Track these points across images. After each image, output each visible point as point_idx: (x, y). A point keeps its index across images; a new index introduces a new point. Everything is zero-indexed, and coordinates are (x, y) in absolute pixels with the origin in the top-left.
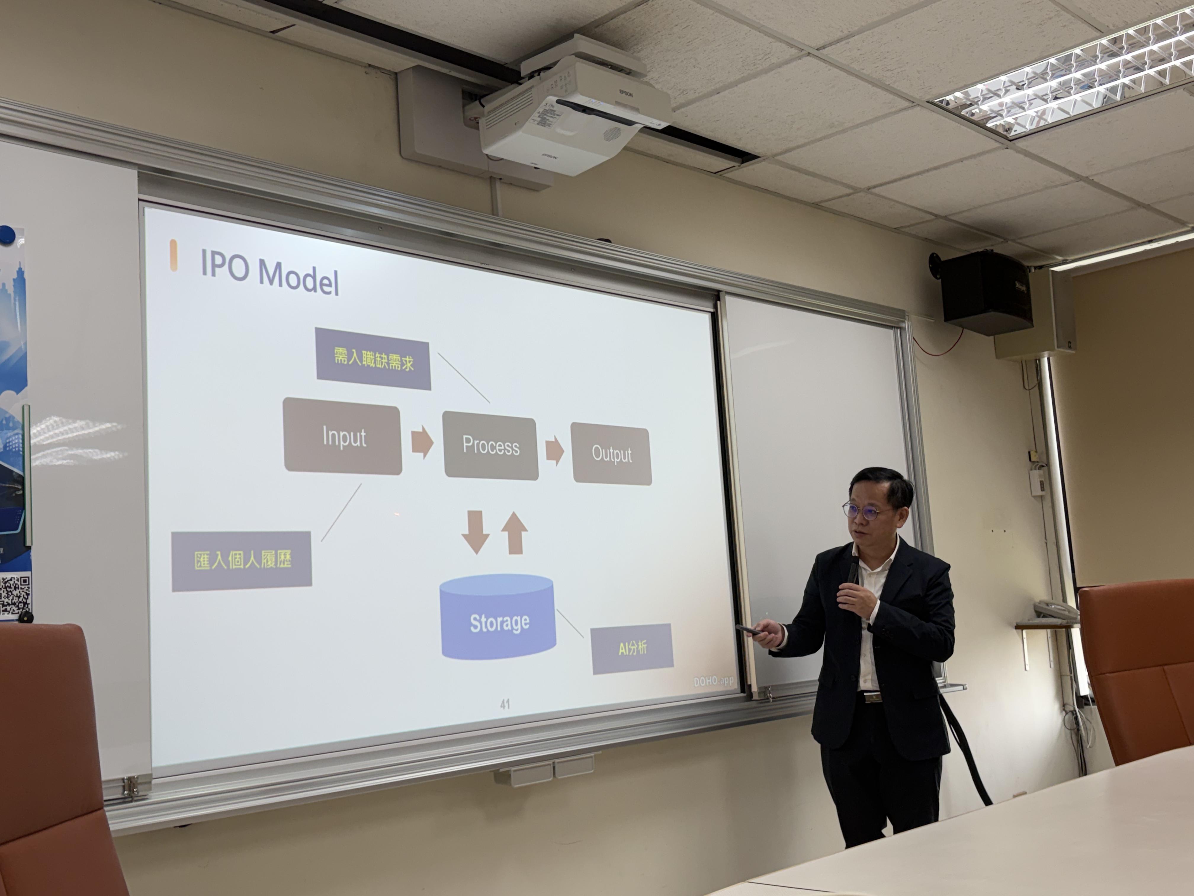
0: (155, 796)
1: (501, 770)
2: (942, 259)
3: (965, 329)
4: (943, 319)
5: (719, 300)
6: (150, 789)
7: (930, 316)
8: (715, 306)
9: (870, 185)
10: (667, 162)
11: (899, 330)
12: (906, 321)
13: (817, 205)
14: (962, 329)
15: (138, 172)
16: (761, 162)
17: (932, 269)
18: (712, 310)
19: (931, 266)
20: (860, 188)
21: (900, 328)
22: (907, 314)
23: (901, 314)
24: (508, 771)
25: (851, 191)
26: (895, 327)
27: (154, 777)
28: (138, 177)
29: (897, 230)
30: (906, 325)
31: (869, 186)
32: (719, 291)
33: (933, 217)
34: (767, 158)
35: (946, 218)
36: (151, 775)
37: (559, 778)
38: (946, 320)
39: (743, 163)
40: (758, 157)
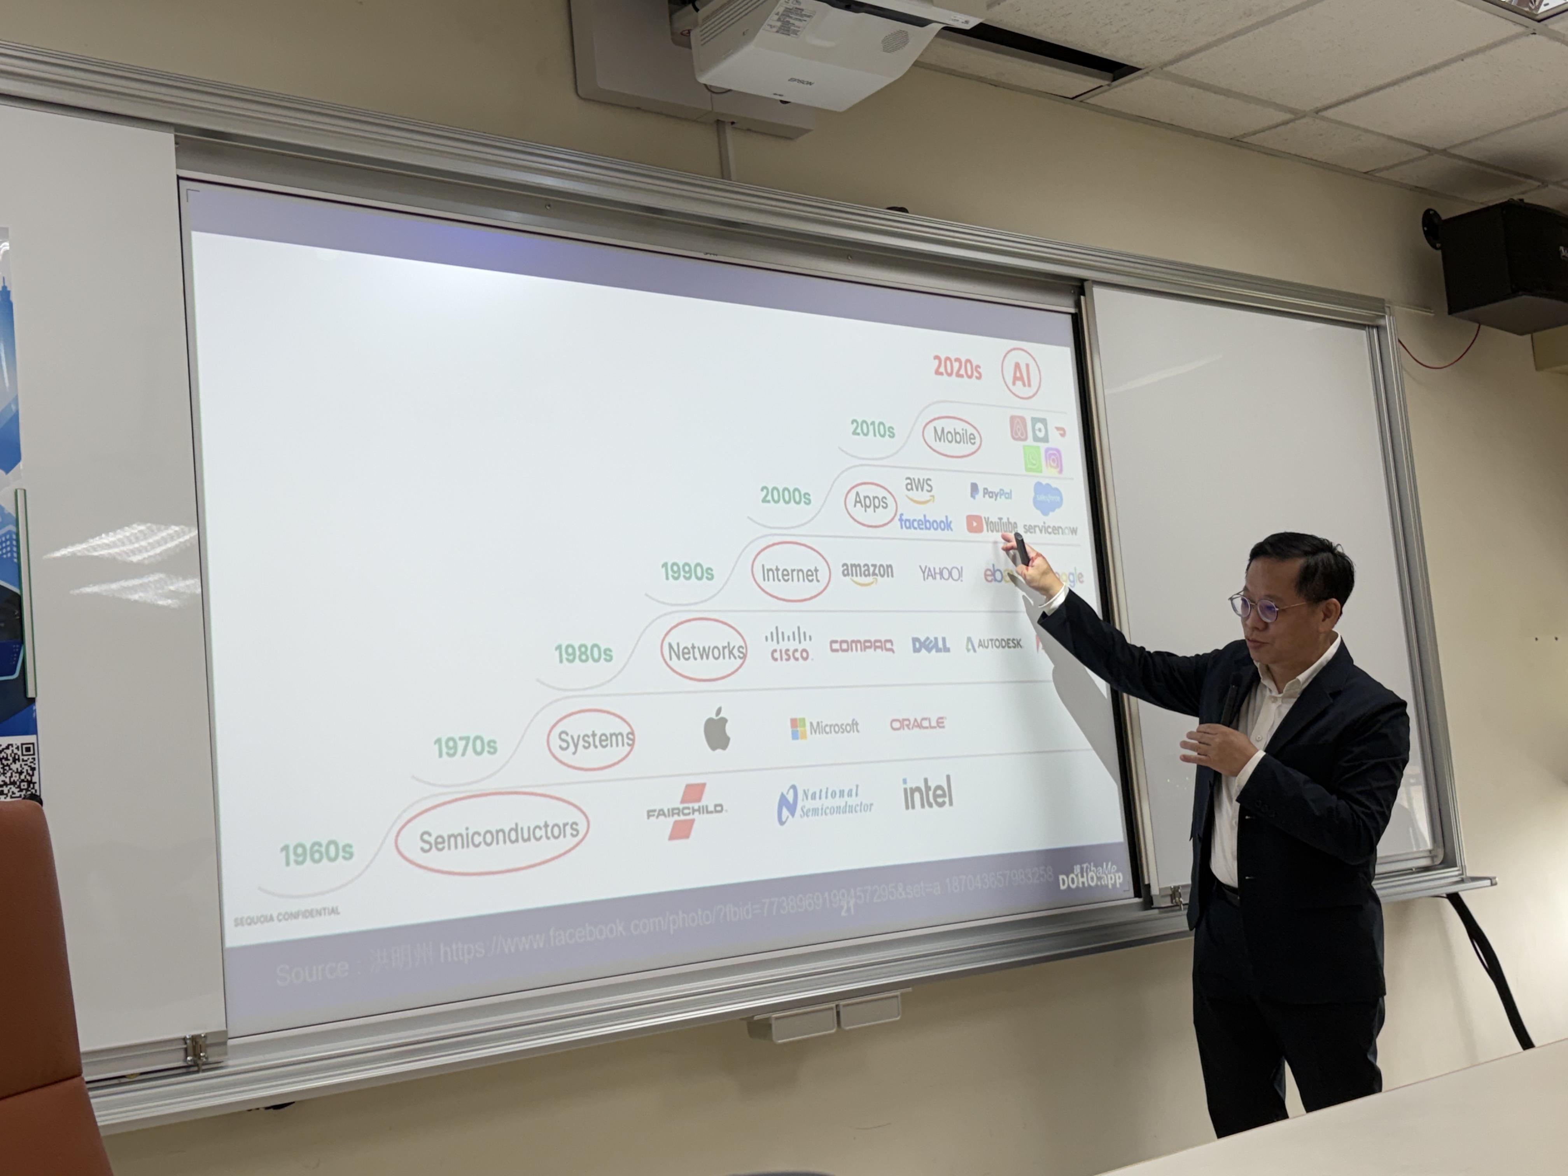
0: (234, 1063)
1: (756, 1018)
2: (1444, 217)
3: (1482, 327)
4: (1446, 309)
5: (1084, 295)
6: (226, 1054)
7: (1426, 307)
8: (1078, 305)
9: (1319, 105)
10: (996, 85)
11: (1375, 331)
12: (1387, 316)
13: (1237, 142)
14: (1477, 325)
15: (176, 136)
16: (1141, 77)
17: (1426, 234)
18: (1072, 310)
19: (1426, 229)
20: (1305, 111)
21: (1378, 327)
22: (1387, 305)
23: (1379, 306)
24: (768, 1019)
26: (1369, 326)
27: (230, 1036)
28: (176, 143)
29: (1368, 175)
30: (1386, 322)
31: (1317, 107)
32: (1082, 281)
33: (1426, 152)
34: (1151, 71)
35: (1444, 152)
36: (225, 1032)
37: (848, 1028)
38: (1453, 310)
39: (1114, 80)
40: (1139, 69)
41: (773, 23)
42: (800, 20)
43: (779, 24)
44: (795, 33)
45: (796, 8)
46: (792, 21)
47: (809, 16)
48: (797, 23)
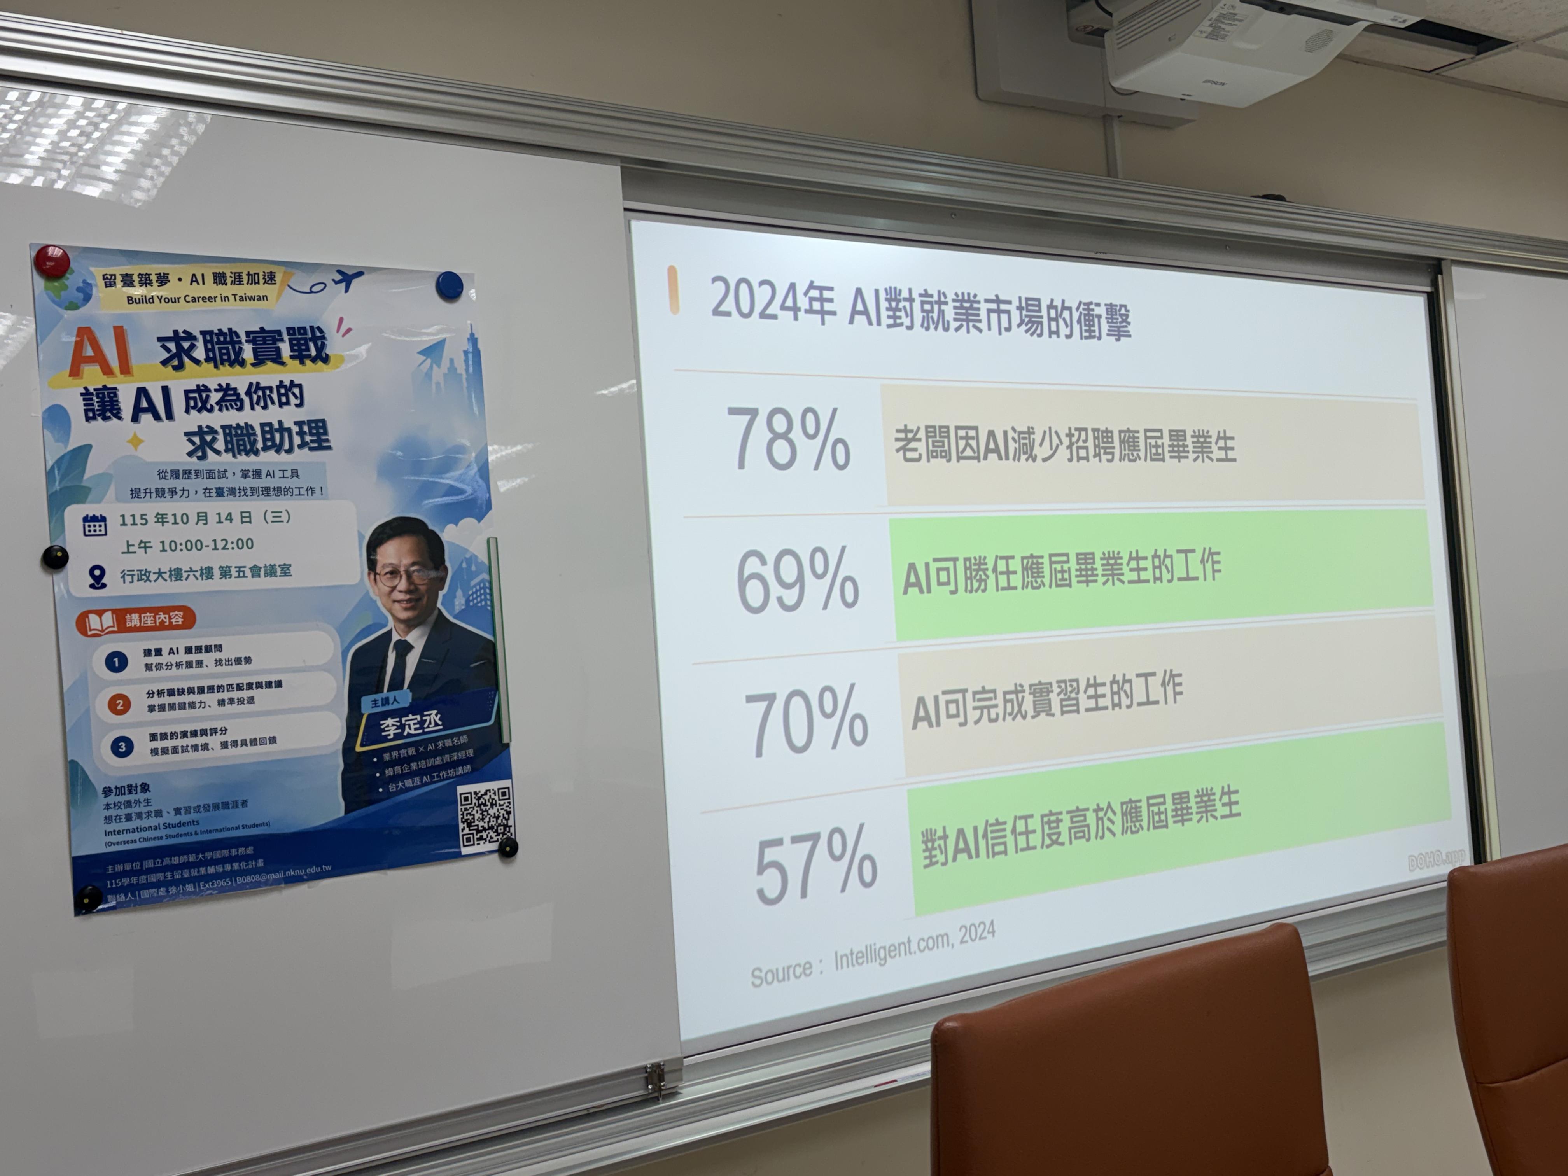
0: (691, 1091)
5: (1441, 274)
6: (680, 1084)
8: (1435, 284)
15: (622, 167)
16: (1511, 50)
18: (1428, 289)
27: (685, 1056)
28: (622, 175)
32: (1440, 260)
34: (1522, 44)
36: (681, 1055)
39: (1479, 53)
40: (1510, 43)
41: (1203, 29)
42: (1231, 25)
43: (1210, 29)
44: (1223, 37)
45: (1231, 13)
46: (1223, 26)
47: (1240, 21)
48: (1227, 28)
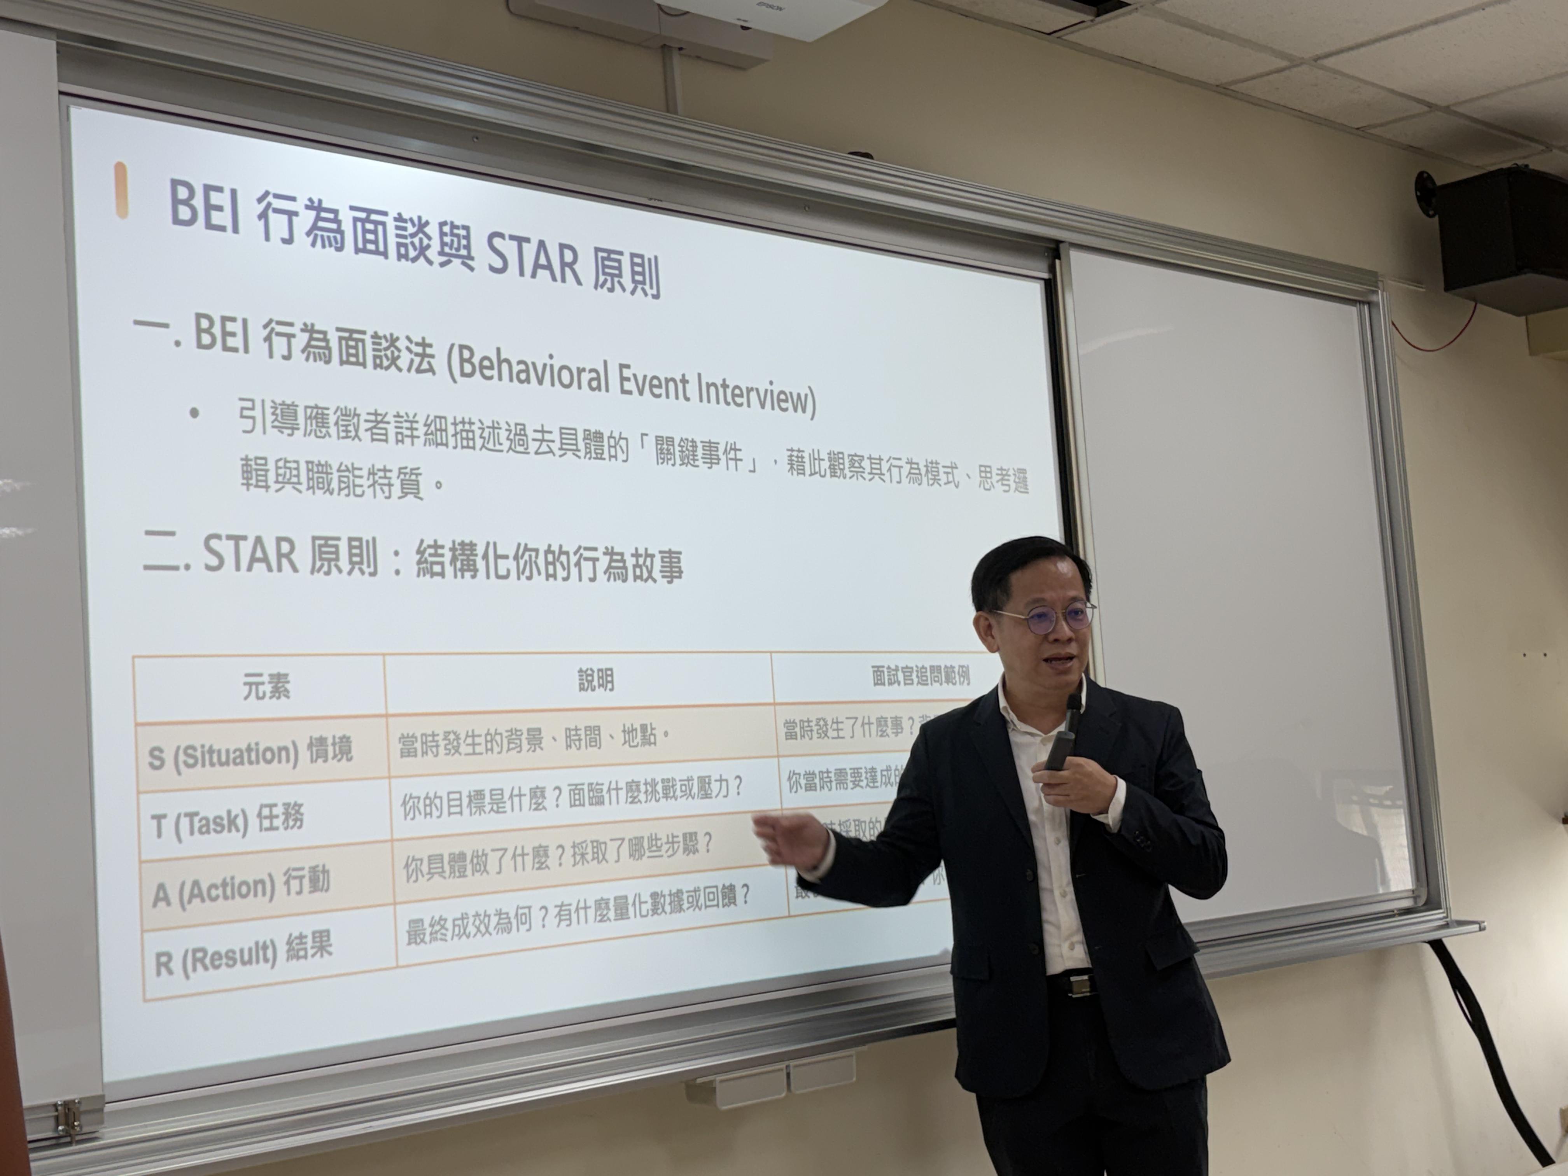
0: (111, 1134)
1: (699, 1081)
2: (1439, 182)
3: (1479, 306)
4: (1442, 284)
5: (1060, 259)
6: (102, 1122)
7: (1418, 282)
8: (1052, 269)
9: (1319, 52)
11: (1366, 307)
12: (1380, 292)
13: (1223, 90)
14: (1473, 304)
15: (58, 44)
16: (1130, 13)
17: (1419, 199)
18: (1046, 276)
19: (1419, 194)
20: (1303, 58)
21: (1369, 303)
22: (1380, 279)
23: (1371, 279)
24: (711, 1082)
25: (1285, 63)
26: (1360, 302)
27: (107, 1100)
28: (58, 52)
30: (1379, 298)
31: (1317, 55)
32: (1058, 242)
33: (1426, 109)
34: (1141, 7)
36: (103, 1097)
37: (798, 1092)
38: (1449, 286)
39: (1098, 15)
40: (1128, 5)
